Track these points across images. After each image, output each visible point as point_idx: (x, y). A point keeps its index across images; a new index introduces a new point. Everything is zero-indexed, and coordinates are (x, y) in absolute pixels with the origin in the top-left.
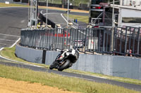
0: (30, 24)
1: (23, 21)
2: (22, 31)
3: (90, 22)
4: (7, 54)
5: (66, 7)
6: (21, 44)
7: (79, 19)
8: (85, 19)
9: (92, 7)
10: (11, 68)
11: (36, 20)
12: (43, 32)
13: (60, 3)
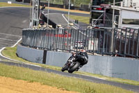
0: (31, 24)
1: (25, 21)
2: (23, 31)
3: (91, 22)
4: (8, 54)
5: (67, 8)
6: (22, 44)
7: (80, 20)
8: (86, 20)
9: (93, 8)
10: (11, 67)
11: (37, 20)
12: (44, 32)
13: (62, 4)
